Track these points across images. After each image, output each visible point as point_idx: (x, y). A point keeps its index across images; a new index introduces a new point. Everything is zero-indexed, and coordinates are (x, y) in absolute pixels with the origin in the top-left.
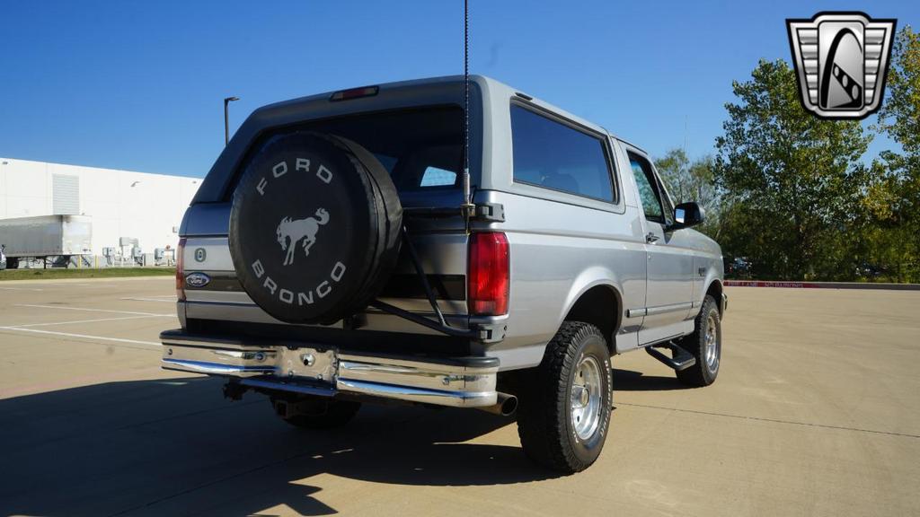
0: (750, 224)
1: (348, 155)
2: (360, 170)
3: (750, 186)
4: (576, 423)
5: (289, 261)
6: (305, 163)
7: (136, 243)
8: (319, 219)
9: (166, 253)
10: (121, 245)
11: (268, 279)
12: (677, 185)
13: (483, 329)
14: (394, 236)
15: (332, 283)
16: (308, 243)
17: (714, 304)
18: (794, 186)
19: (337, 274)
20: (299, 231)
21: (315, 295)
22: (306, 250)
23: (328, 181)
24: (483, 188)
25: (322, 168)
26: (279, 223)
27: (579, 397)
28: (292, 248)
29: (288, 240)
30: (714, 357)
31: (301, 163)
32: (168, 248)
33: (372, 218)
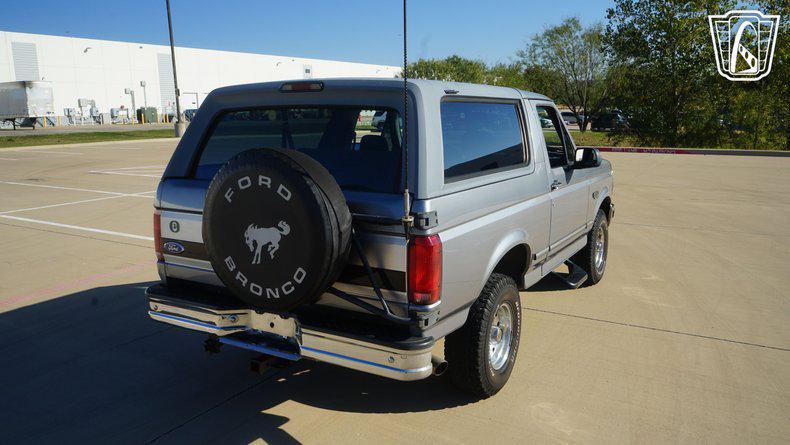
0: (632, 87)
1: (305, 178)
2: (315, 190)
3: (635, 54)
4: (492, 354)
5: (256, 260)
6: (266, 181)
7: (93, 104)
8: (281, 230)
9: (121, 113)
10: (80, 107)
11: (239, 273)
12: (571, 50)
13: (421, 320)
14: (345, 243)
15: (294, 284)
16: (273, 248)
17: (604, 217)
18: (673, 54)
19: (299, 278)
20: (264, 237)
21: (281, 292)
22: (272, 253)
23: (288, 198)
24: (420, 197)
25: (281, 187)
26: (246, 228)
27: (495, 337)
28: (259, 251)
29: (255, 244)
30: (601, 260)
31: (263, 180)
32: (122, 107)
33: (328, 233)
